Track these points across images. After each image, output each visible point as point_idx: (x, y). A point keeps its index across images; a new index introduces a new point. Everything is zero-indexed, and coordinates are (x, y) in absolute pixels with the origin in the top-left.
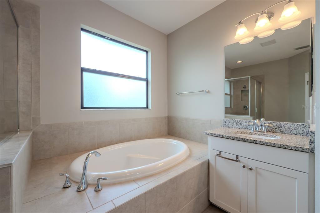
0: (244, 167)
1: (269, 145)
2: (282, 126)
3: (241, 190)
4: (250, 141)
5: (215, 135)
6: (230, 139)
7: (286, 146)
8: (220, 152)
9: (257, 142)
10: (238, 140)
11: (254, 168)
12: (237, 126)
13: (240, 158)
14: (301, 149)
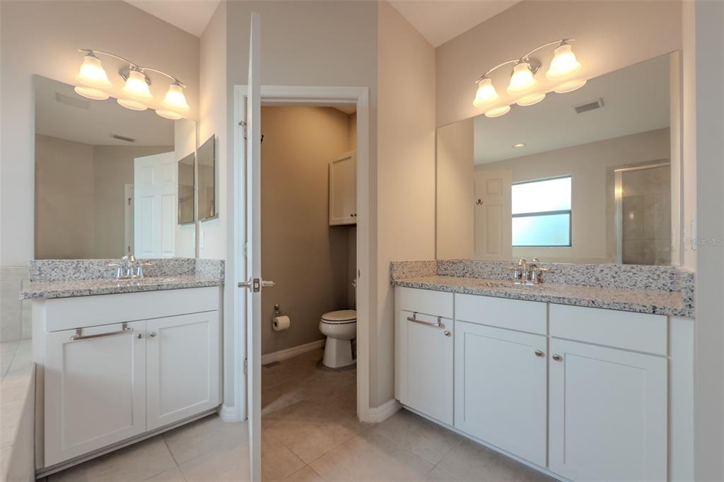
0: (140, 337)
1: (180, 288)
2: (164, 264)
3: (133, 384)
4: (151, 289)
5: (67, 295)
6: (111, 293)
7: (199, 284)
8: (79, 330)
9: (164, 287)
10: (129, 292)
11: (157, 331)
12: (77, 275)
13: (130, 325)
14: (214, 283)
